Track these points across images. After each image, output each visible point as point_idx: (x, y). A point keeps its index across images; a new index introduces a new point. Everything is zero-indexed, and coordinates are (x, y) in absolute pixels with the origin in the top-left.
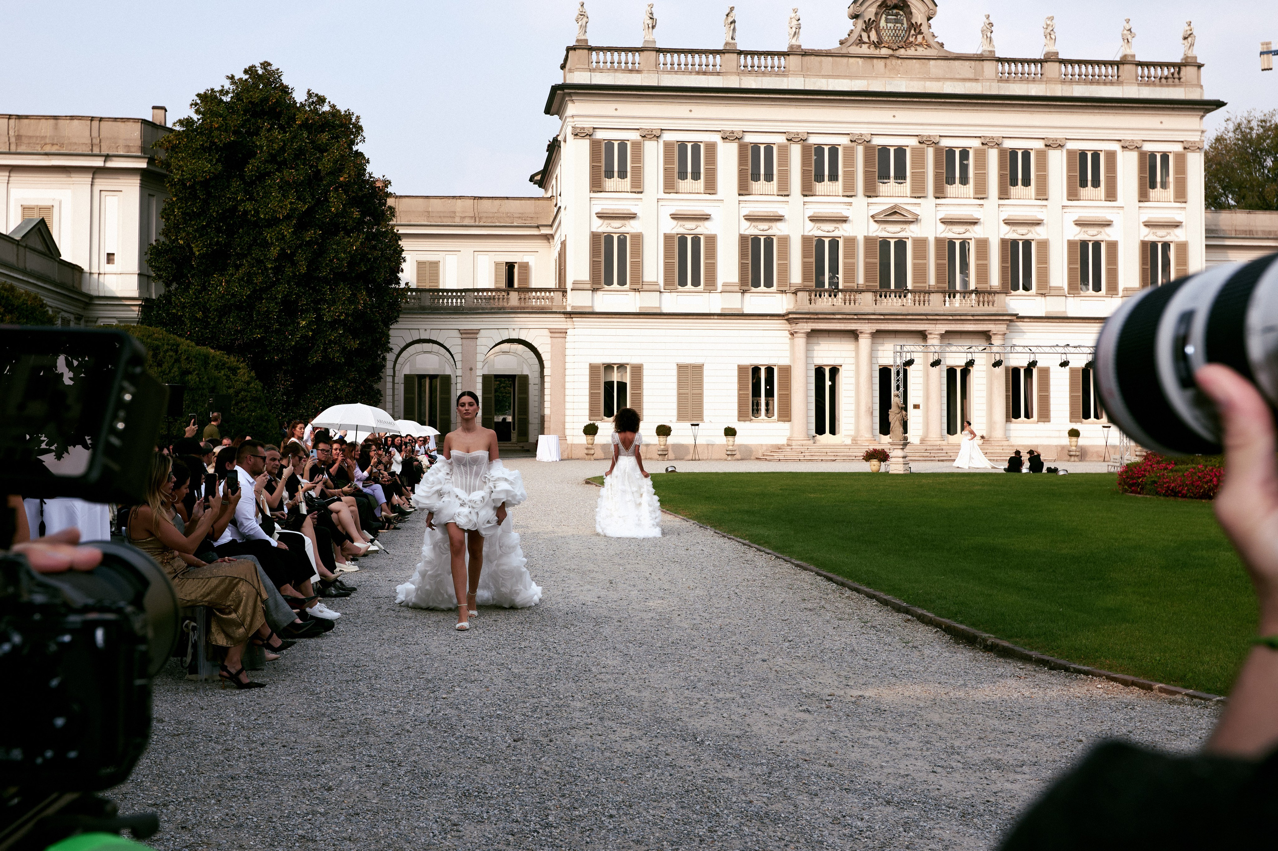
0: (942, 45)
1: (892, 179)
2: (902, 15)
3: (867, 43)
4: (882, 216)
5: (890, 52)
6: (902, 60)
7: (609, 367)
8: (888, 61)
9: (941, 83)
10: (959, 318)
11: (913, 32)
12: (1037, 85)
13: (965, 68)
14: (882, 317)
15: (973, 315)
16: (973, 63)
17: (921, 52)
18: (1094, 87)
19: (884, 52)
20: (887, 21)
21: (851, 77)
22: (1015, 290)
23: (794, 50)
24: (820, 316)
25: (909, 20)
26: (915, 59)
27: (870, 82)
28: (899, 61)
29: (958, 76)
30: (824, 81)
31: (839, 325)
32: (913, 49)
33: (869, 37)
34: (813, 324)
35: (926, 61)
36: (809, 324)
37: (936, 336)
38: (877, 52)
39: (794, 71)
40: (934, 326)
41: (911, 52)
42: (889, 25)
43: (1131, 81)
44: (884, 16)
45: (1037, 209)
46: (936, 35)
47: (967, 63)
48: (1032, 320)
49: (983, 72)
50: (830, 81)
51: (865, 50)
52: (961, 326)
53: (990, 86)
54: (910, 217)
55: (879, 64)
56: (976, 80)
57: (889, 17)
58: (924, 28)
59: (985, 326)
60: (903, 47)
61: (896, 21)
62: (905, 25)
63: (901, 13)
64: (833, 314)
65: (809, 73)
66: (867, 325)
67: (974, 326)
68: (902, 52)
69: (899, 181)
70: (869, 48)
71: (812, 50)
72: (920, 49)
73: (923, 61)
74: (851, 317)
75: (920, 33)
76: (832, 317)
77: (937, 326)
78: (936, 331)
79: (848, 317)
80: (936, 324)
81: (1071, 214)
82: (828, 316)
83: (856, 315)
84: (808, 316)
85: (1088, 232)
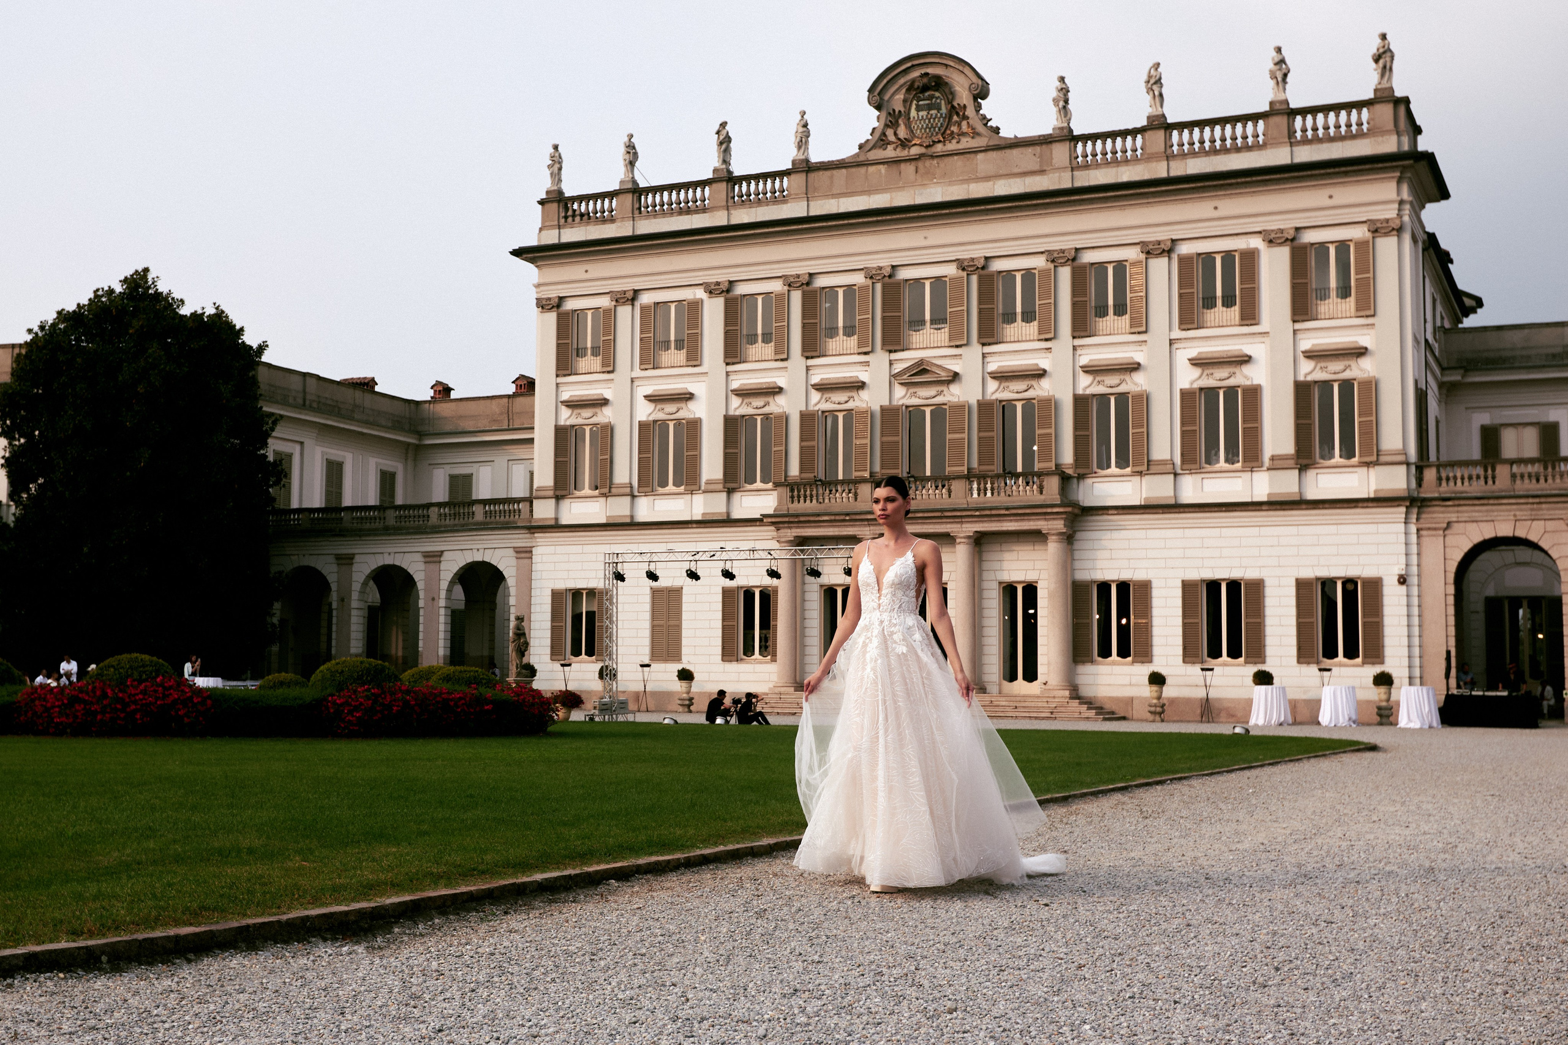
0: (996, 130)
1: (928, 324)
2: (937, 98)
3: (893, 143)
4: (905, 377)
5: (923, 150)
6: (938, 160)
7: (576, 594)
8: (920, 164)
9: (991, 183)
10: (988, 512)
11: (955, 118)
12: (1130, 168)
13: (1026, 158)
15: (1007, 509)
16: (1038, 149)
17: (966, 143)
18: (1218, 157)
19: (915, 151)
20: (918, 109)
21: (868, 192)
22: (1103, 469)
23: (797, 166)
24: (802, 519)
25: (950, 102)
26: (956, 154)
27: (894, 194)
28: (935, 162)
29: (1016, 170)
30: (833, 201)
31: (831, 529)
32: (954, 141)
33: (895, 134)
34: (798, 530)
35: (972, 156)
36: (794, 530)
38: (905, 153)
39: (797, 194)
40: (959, 526)
41: (952, 146)
42: (921, 114)
43: (1281, 140)
44: (915, 102)
45: (1132, 347)
46: (989, 117)
47: (1030, 150)
48: (1121, 512)
49: (1052, 159)
50: (842, 200)
51: (890, 152)
52: (999, 524)
53: (1060, 177)
54: (944, 375)
55: (908, 169)
56: (1042, 172)
57: (921, 103)
58: (970, 112)
59: (1032, 523)
60: (939, 141)
61: (929, 108)
62: (944, 110)
63: (937, 94)
64: (818, 515)
65: (816, 194)
66: (868, 528)
67: (1016, 524)
68: (939, 148)
69: (936, 326)
70: (895, 150)
71: (820, 163)
72: (964, 140)
73: (968, 156)
74: (842, 517)
75: (965, 117)
76: (817, 519)
77: (964, 526)
78: (962, 535)
79: (837, 518)
80: (962, 522)
81: (1187, 350)
82: (812, 519)
83: (848, 514)
84: (787, 519)
85: (1215, 375)
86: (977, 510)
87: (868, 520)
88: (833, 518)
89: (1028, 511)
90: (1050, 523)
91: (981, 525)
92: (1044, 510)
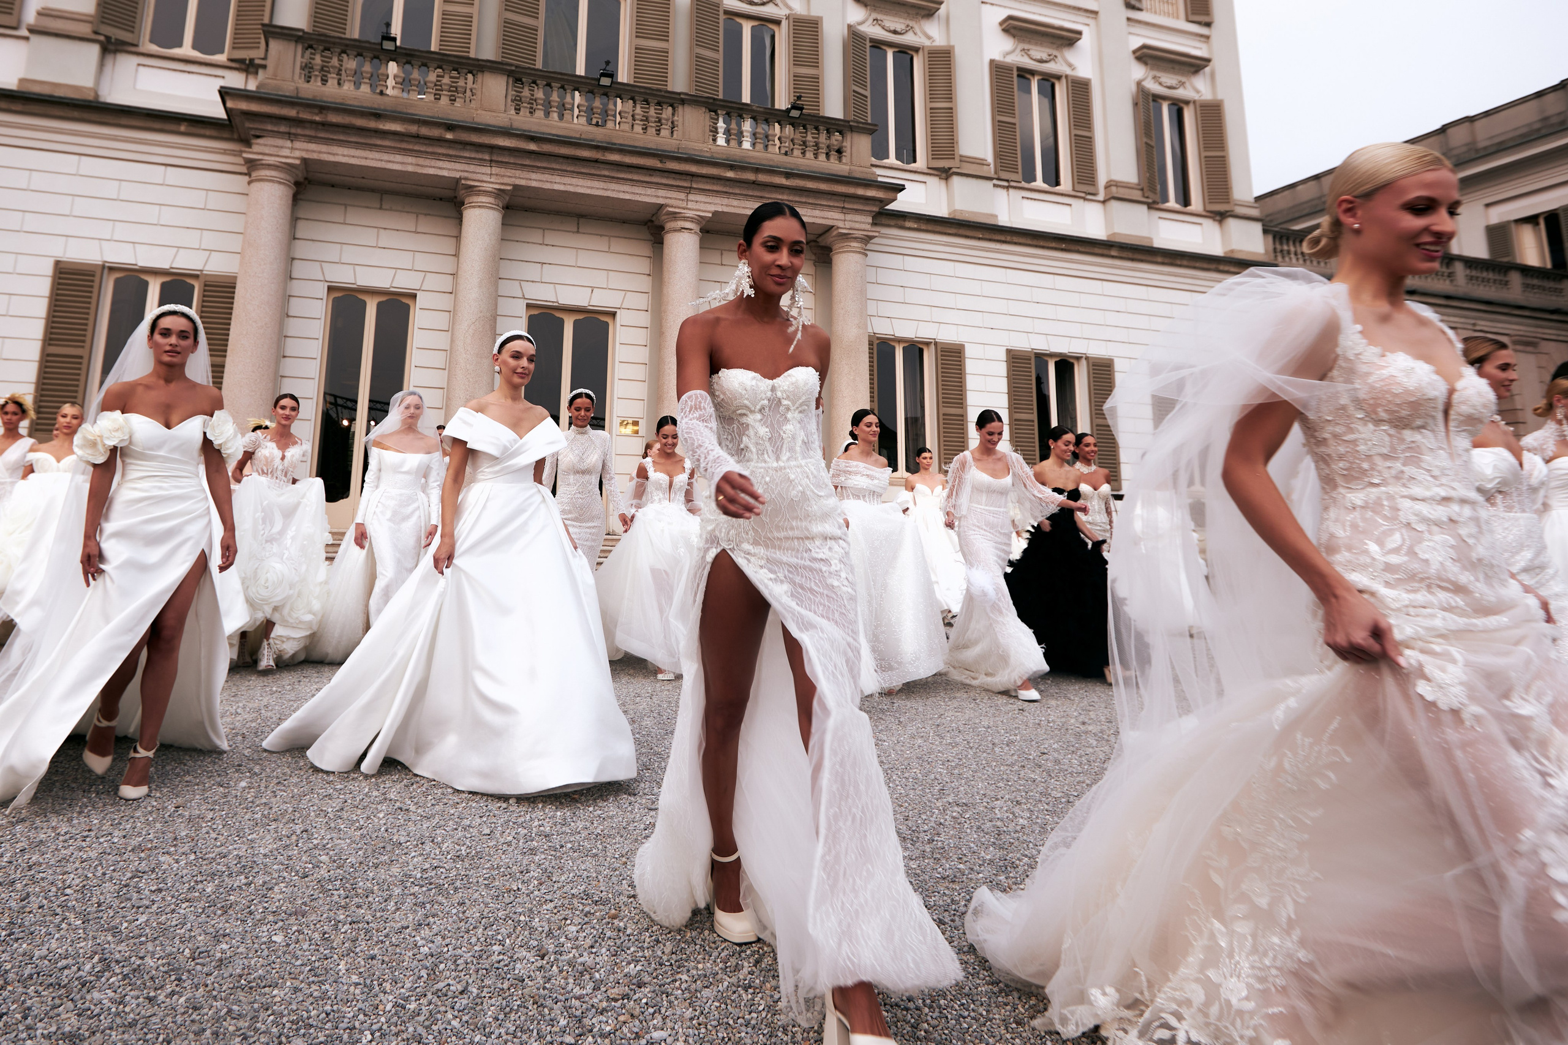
10: (750, 176)
14: (532, 147)
15: (788, 175)
24: (334, 118)
31: (399, 158)
34: (312, 146)
36: (298, 144)
37: (688, 225)
40: (682, 196)
48: (922, 226)
64: (379, 116)
66: (488, 170)
74: (435, 132)
76: (372, 124)
77: (691, 197)
78: (690, 214)
79: (425, 131)
80: (689, 190)
81: (994, 8)
82: (360, 122)
83: (450, 127)
84: (292, 113)
85: (1031, 52)
86: (732, 167)
87: (492, 148)
88: (413, 129)
89: (823, 186)
90: (849, 217)
91: (725, 201)
92: (851, 190)
